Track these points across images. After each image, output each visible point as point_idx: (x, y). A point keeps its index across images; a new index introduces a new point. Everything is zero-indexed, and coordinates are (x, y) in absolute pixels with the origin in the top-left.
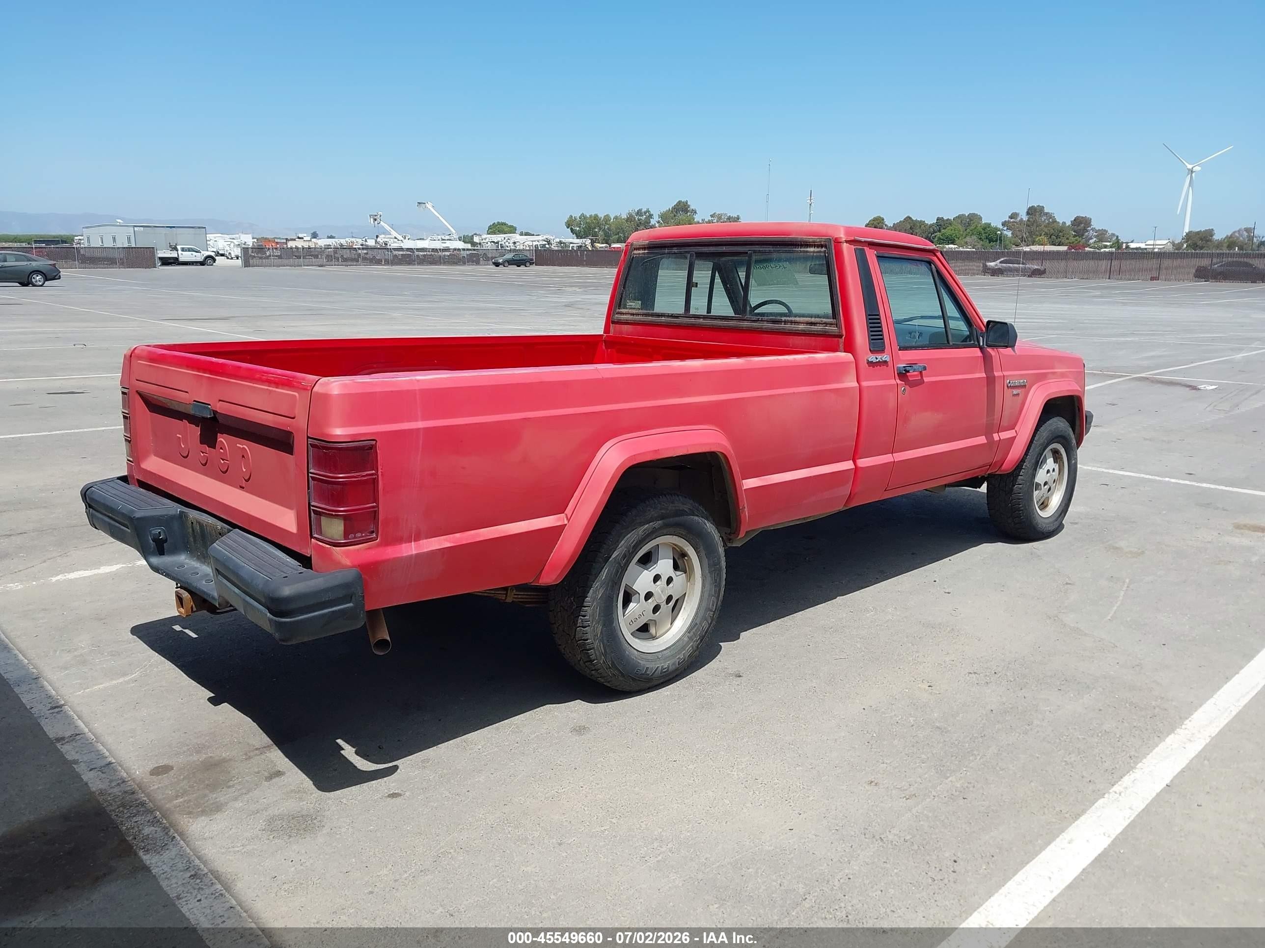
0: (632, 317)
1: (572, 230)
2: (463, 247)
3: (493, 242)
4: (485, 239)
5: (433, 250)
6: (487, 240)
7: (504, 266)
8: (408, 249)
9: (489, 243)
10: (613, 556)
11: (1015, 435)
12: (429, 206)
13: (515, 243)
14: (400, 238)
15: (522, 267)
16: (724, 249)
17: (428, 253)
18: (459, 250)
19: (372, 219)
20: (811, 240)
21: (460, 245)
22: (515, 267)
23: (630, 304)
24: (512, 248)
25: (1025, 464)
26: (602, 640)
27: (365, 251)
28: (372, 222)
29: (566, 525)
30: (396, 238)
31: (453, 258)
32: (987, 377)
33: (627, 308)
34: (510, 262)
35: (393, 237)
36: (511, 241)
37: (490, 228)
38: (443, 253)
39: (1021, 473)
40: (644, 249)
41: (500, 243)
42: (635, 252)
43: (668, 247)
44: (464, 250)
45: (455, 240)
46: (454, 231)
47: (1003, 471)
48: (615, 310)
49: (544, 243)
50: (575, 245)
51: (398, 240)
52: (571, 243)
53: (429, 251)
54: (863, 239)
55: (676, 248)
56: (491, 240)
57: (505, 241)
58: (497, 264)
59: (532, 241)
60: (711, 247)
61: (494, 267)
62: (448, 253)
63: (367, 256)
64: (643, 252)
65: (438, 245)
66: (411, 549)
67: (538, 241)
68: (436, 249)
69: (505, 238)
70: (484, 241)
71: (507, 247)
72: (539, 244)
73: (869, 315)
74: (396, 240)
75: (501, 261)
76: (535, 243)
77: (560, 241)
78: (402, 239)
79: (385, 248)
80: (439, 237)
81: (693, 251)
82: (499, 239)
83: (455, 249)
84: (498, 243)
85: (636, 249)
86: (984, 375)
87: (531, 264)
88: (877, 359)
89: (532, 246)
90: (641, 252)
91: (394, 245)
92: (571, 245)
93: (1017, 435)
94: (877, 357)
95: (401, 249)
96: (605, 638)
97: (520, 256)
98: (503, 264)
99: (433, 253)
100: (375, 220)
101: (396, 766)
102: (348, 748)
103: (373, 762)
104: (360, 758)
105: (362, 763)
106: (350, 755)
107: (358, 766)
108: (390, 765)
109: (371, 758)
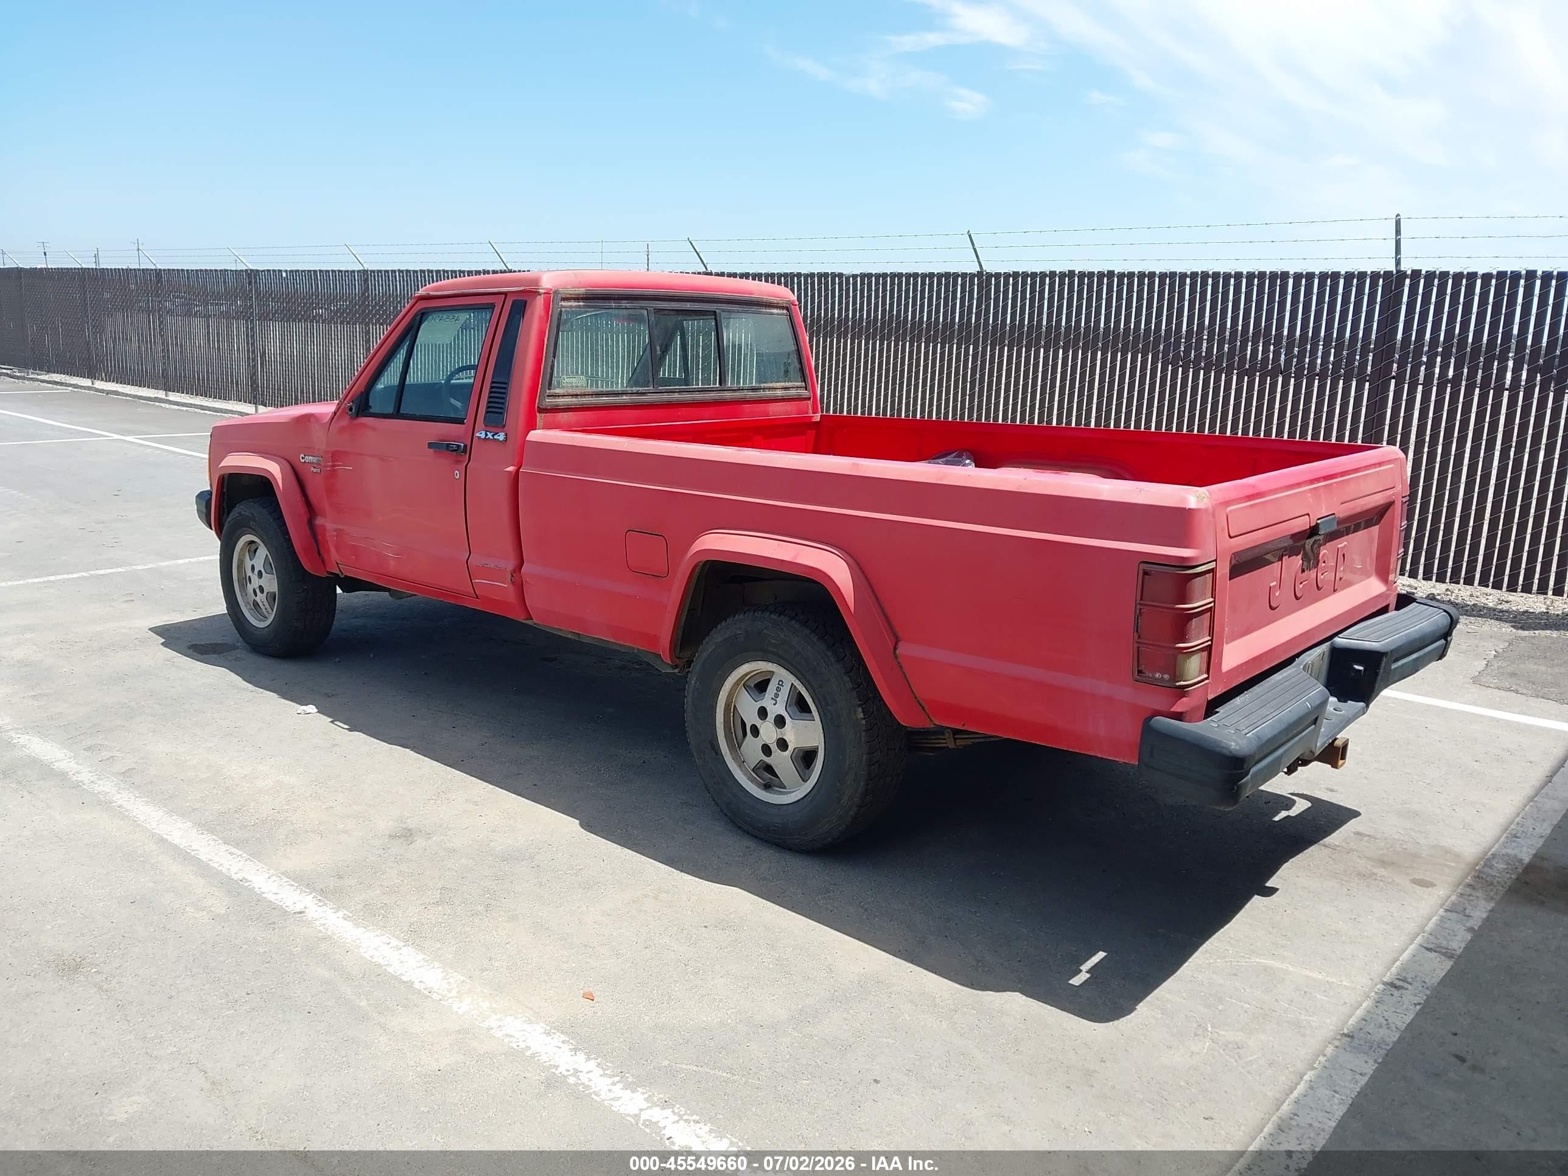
0: (574, 399)
16: (688, 306)
20: (775, 301)
23: (567, 380)
33: (563, 387)
40: (577, 299)
42: (564, 303)
43: (614, 299)
48: (543, 391)
55: (626, 301)
60: (673, 303)
64: (576, 304)
81: (652, 307)
85: (564, 299)
90: (574, 304)
101: (1292, 794)
102: (1283, 814)
103: (1294, 802)
104: (1294, 808)
105: (1301, 806)
106: (1294, 812)
107: (1306, 807)
108: (1290, 796)
109: (1288, 803)
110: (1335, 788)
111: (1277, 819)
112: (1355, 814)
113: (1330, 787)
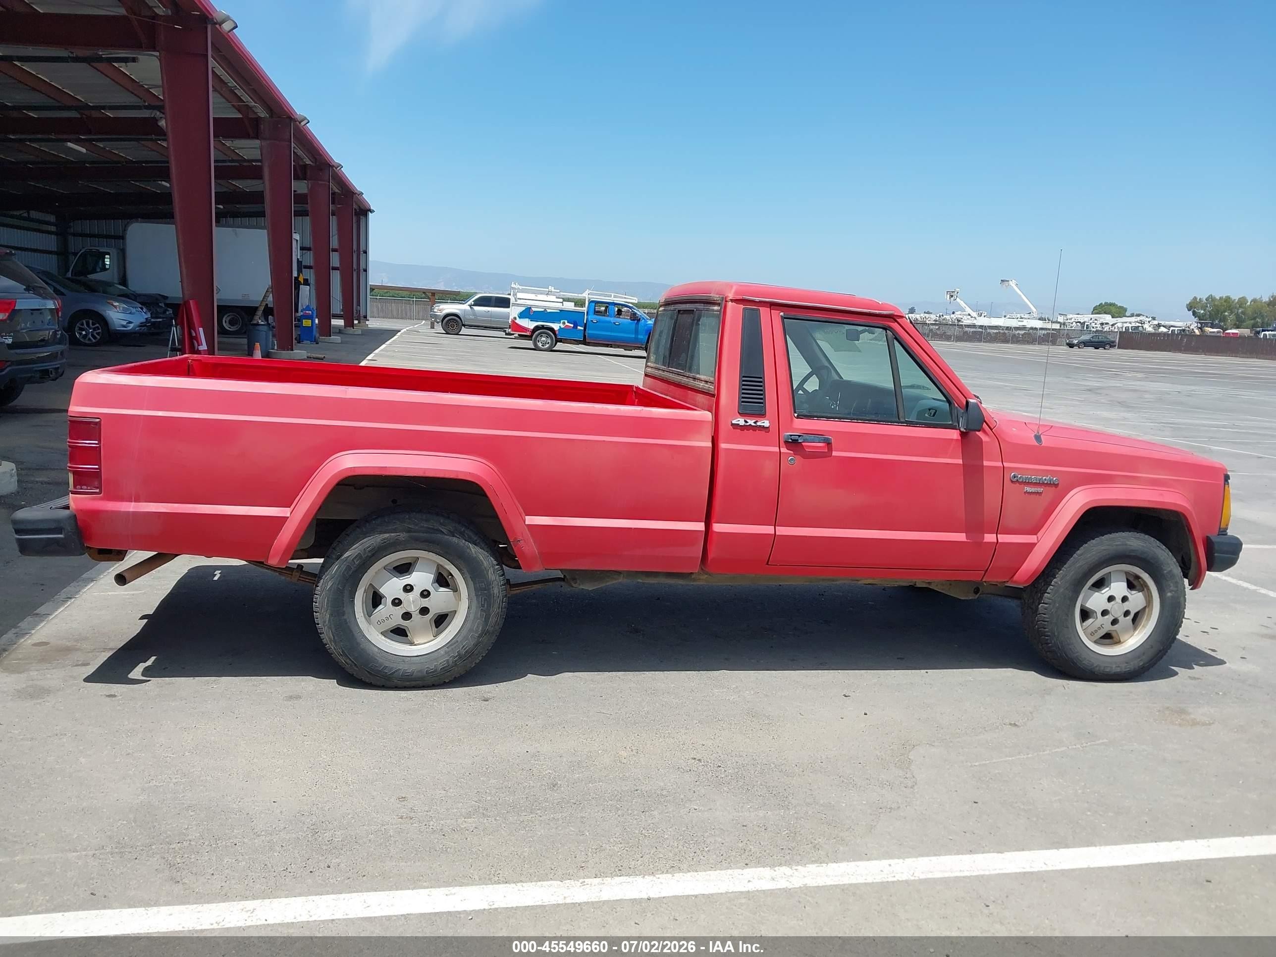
1: (1194, 314)
2: (1041, 326)
3: (1080, 322)
4: (1071, 319)
5: (1008, 328)
6: (1073, 320)
7: (1079, 348)
8: (981, 327)
9: (1074, 323)
10: (346, 555)
11: (1036, 542)
12: (1013, 284)
13: (1102, 324)
14: (974, 314)
15: (1101, 350)
17: (1001, 331)
18: (1036, 329)
19: (948, 296)
21: (1038, 324)
22: (1091, 349)
24: (1098, 328)
25: (1055, 580)
26: (330, 628)
27: (937, 327)
28: (948, 299)
29: (288, 517)
30: (969, 315)
31: (1028, 337)
32: (963, 464)
34: (1086, 344)
35: (967, 313)
36: (1099, 322)
37: (1095, 309)
38: (1017, 332)
39: (1049, 590)
41: (1086, 324)
44: (1041, 329)
45: (1034, 318)
46: (1034, 310)
47: (1015, 582)
49: (1138, 324)
50: (1176, 329)
51: (972, 317)
52: (1172, 326)
53: (1003, 330)
54: (757, 299)
56: (1076, 321)
57: (1091, 321)
58: (1071, 346)
59: (1123, 323)
61: (1067, 348)
62: (1022, 332)
63: (938, 332)
65: (1014, 323)
66: (131, 507)
67: (1130, 323)
68: (1011, 328)
69: (1091, 319)
70: (1069, 321)
71: (1093, 328)
72: (1130, 325)
73: (744, 377)
74: (969, 317)
75: (1075, 342)
76: (1125, 325)
77: (1158, 324)
78: (976, 316)
79: (958, 324)
80: (1019, 316)
82: (1086, 320)
83: (1032, 328)
84: (1084, 323)
86: (960, 461)
87: (1112, 346)
88: (746, 422)
89: (1122, 328)
91: (966, 321)
92: (1172, 328)
93: (1038, 542)
94: (748, 421)
95: (974, 326)
96: (333, 626)
97: (1100, 337)
98: (1078, 345)
99: (1006, 331)
100: (952, 296)
101: (149, 681)
102: (149, 663)
103: (143, 675)
104: (142, 670)
105: (136, 673)
106: (141, 667)
107: (131, 673)
108: (148, 679)
109: (147, 672)
110: (108, 699)
111: (153, 658)
112: (87, 680)
113: (114, 699)
